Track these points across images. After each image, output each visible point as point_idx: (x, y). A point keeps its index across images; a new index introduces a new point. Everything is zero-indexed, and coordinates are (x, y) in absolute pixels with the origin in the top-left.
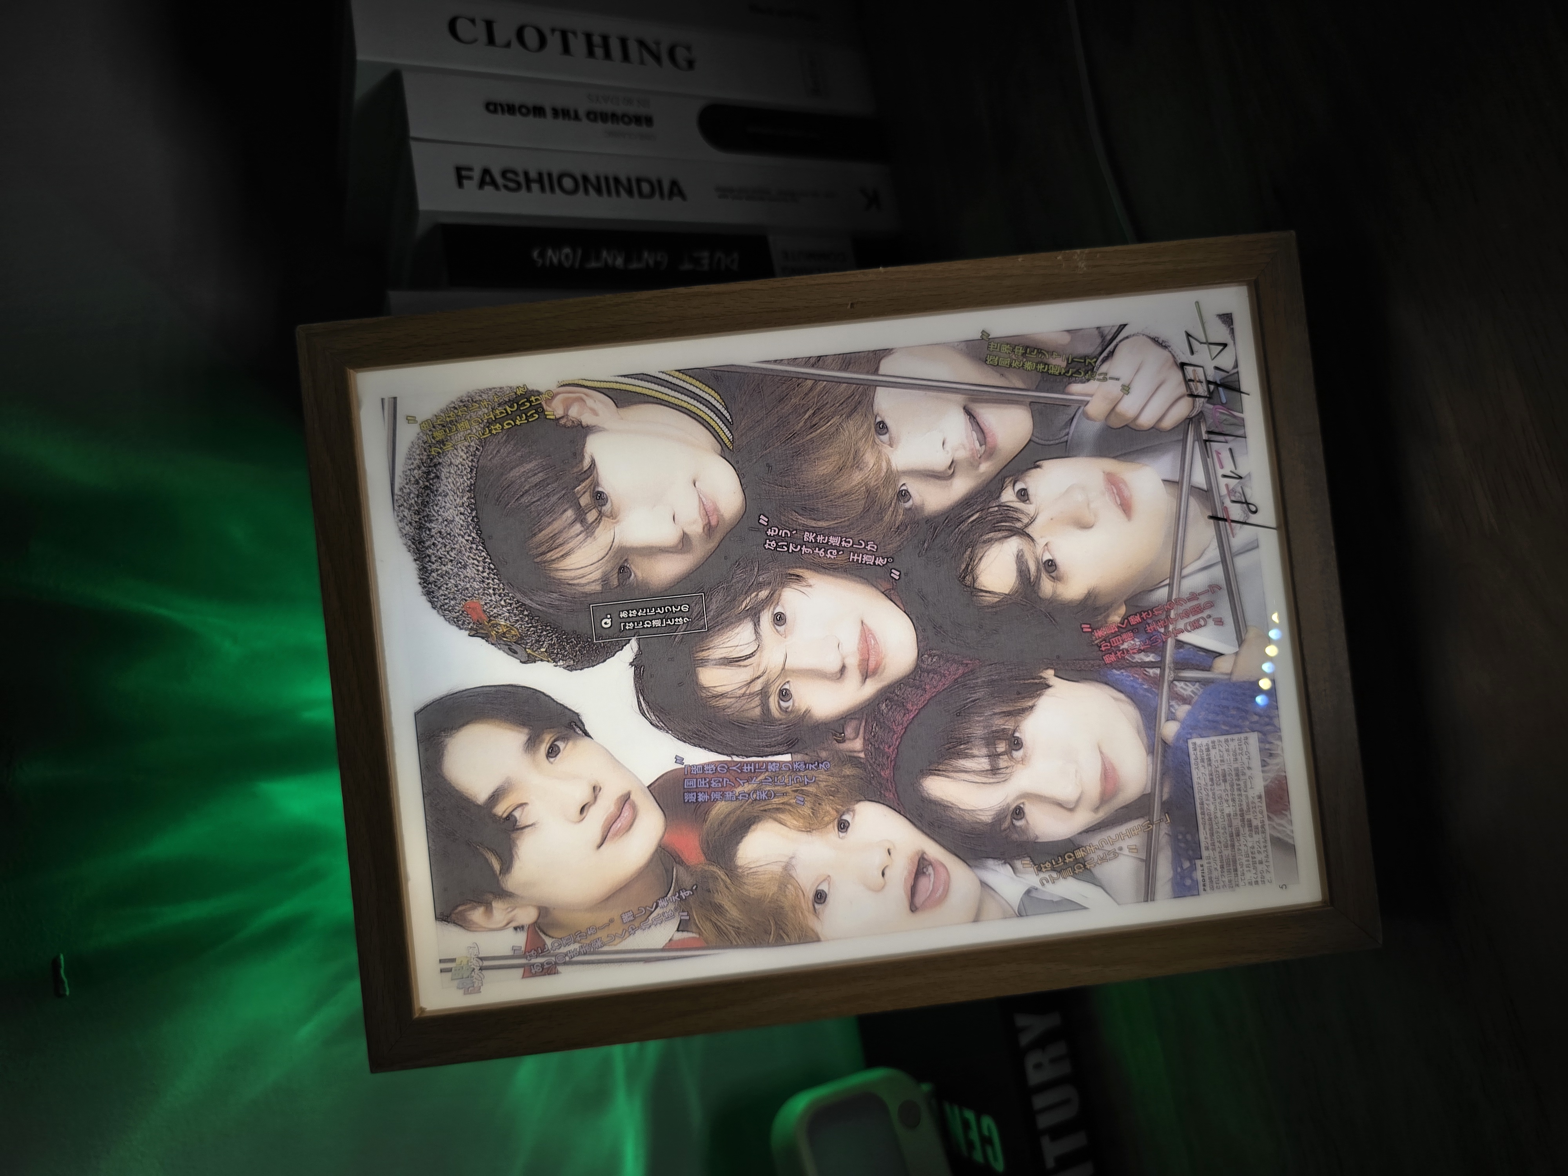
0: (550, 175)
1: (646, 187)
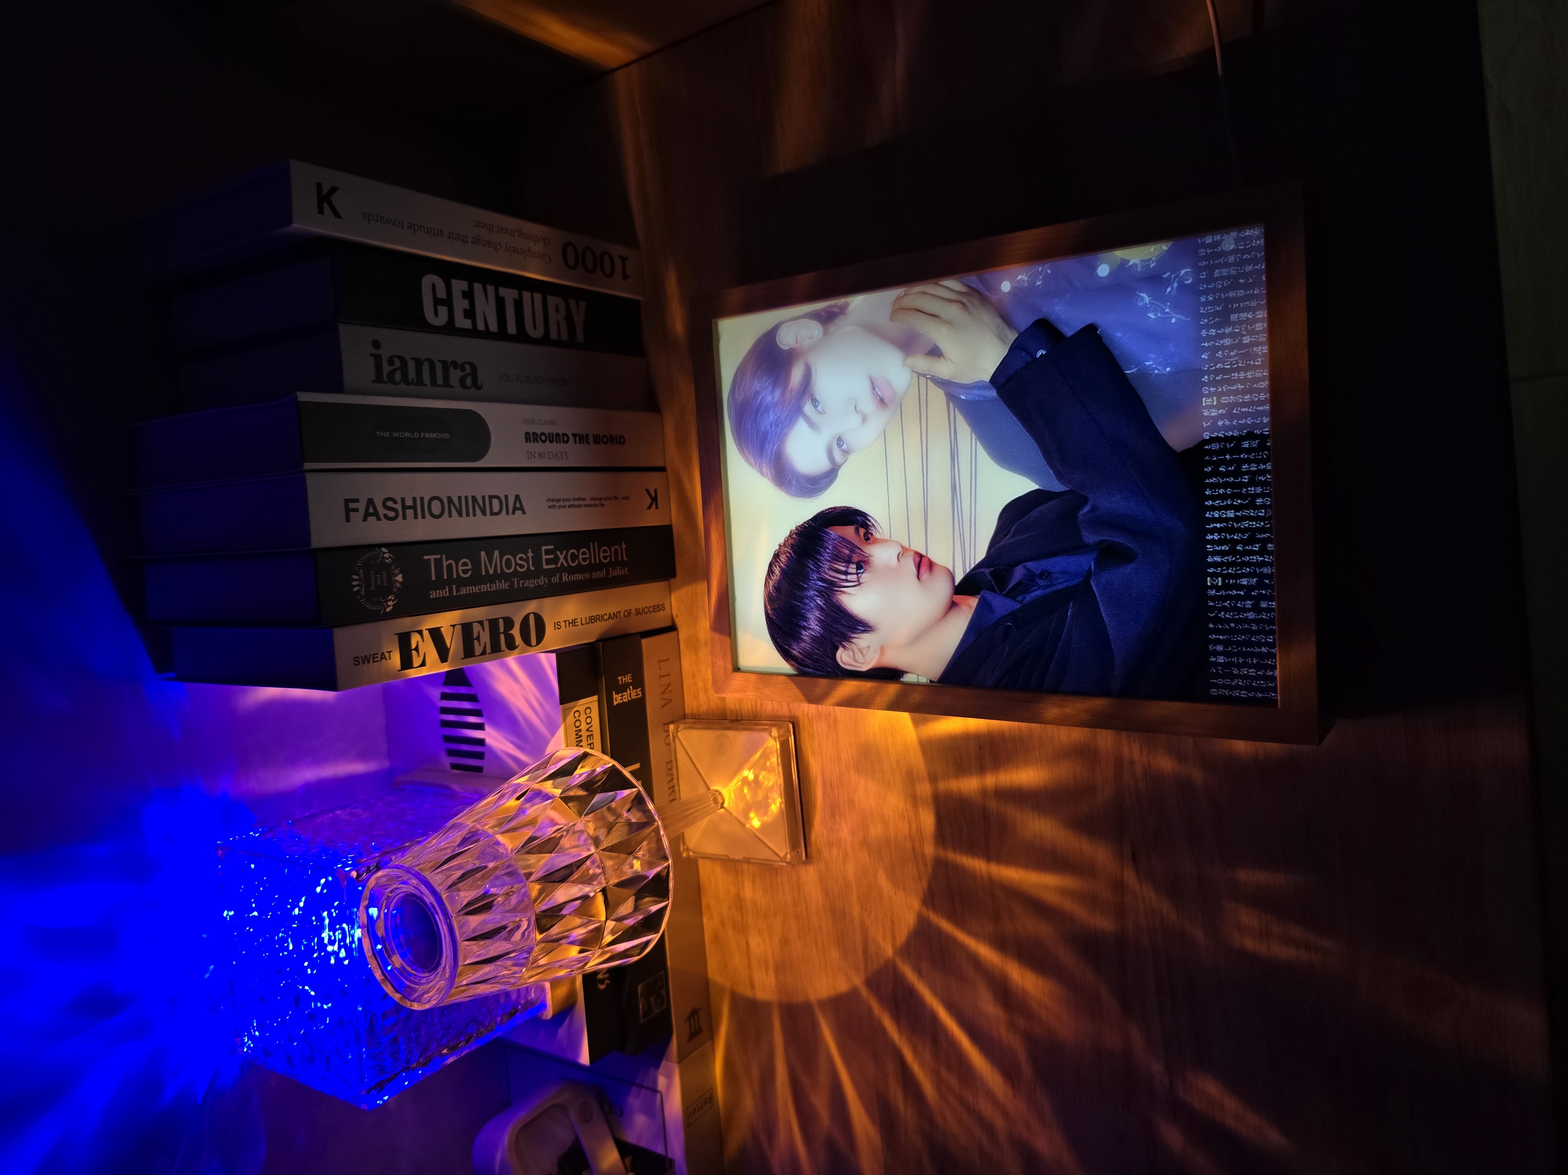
0: (422, 499)
1: (496, 505)
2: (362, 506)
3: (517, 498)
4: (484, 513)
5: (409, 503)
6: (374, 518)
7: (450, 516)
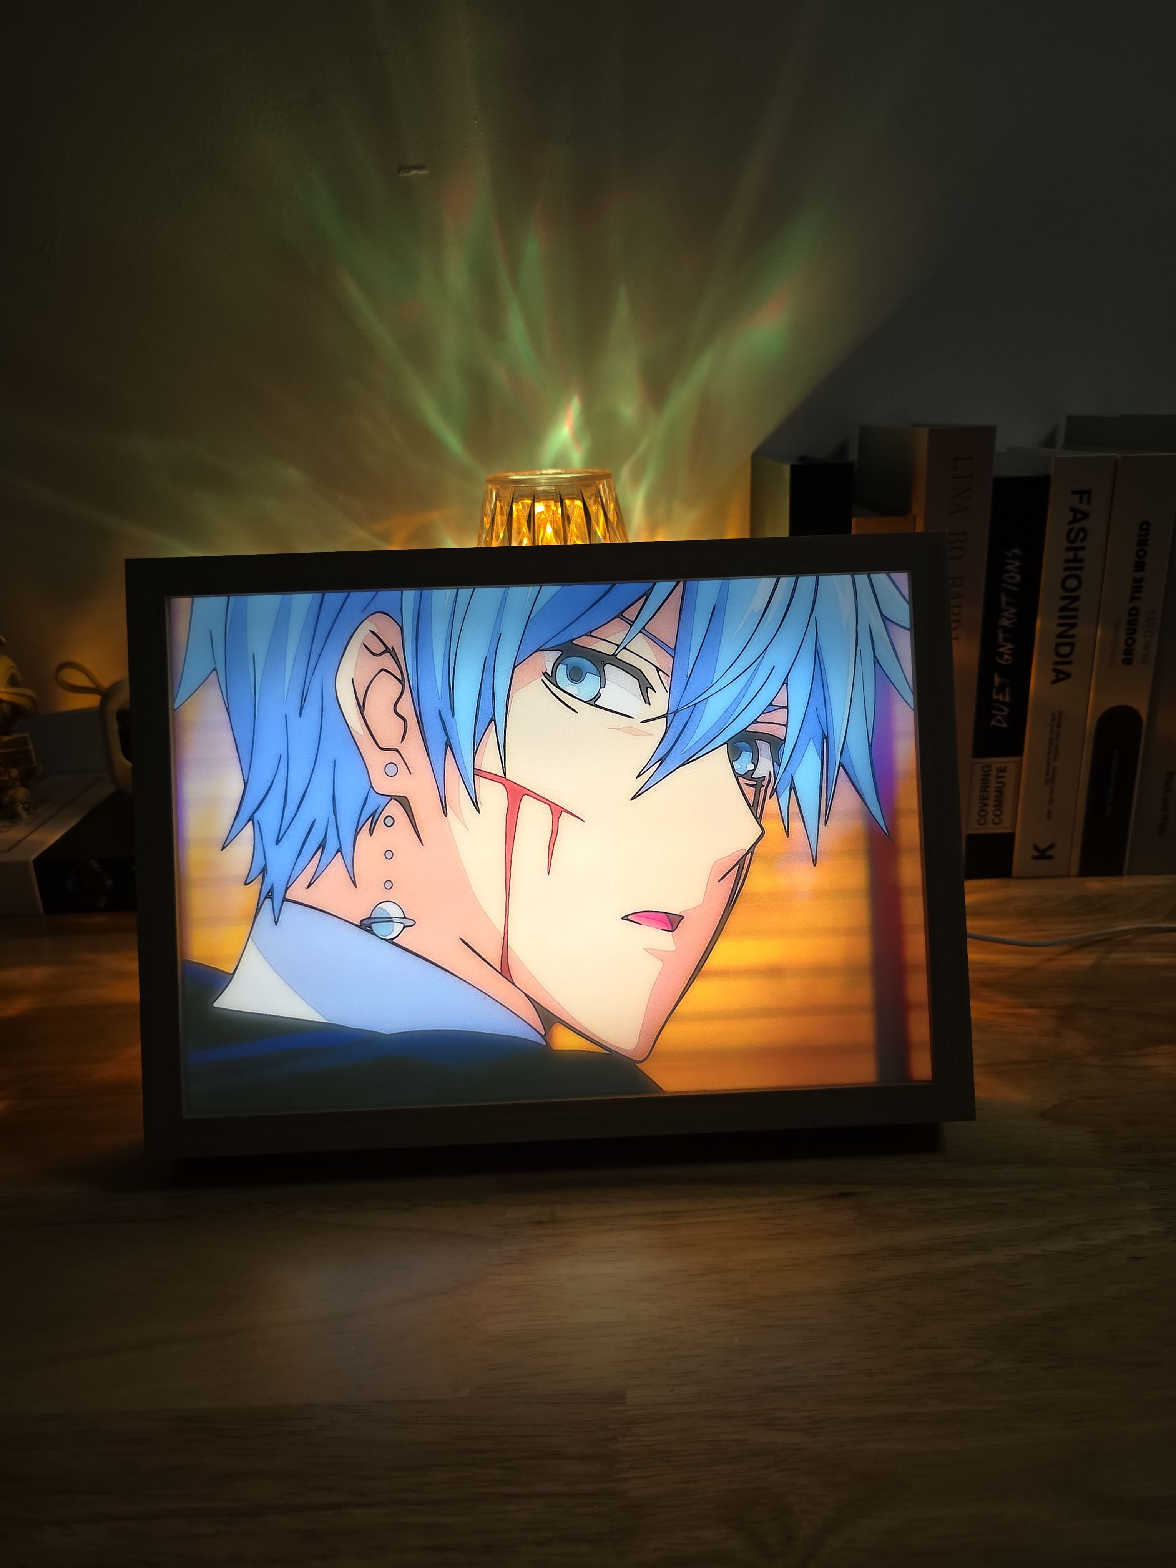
0: (1080, 568)
1: (1065, 650)
2: (1083, 507)
3: (1067, 676)
4: (1061, 636)
5: (1081, 555)
6: (1071, 519)
7: (1063, 598)
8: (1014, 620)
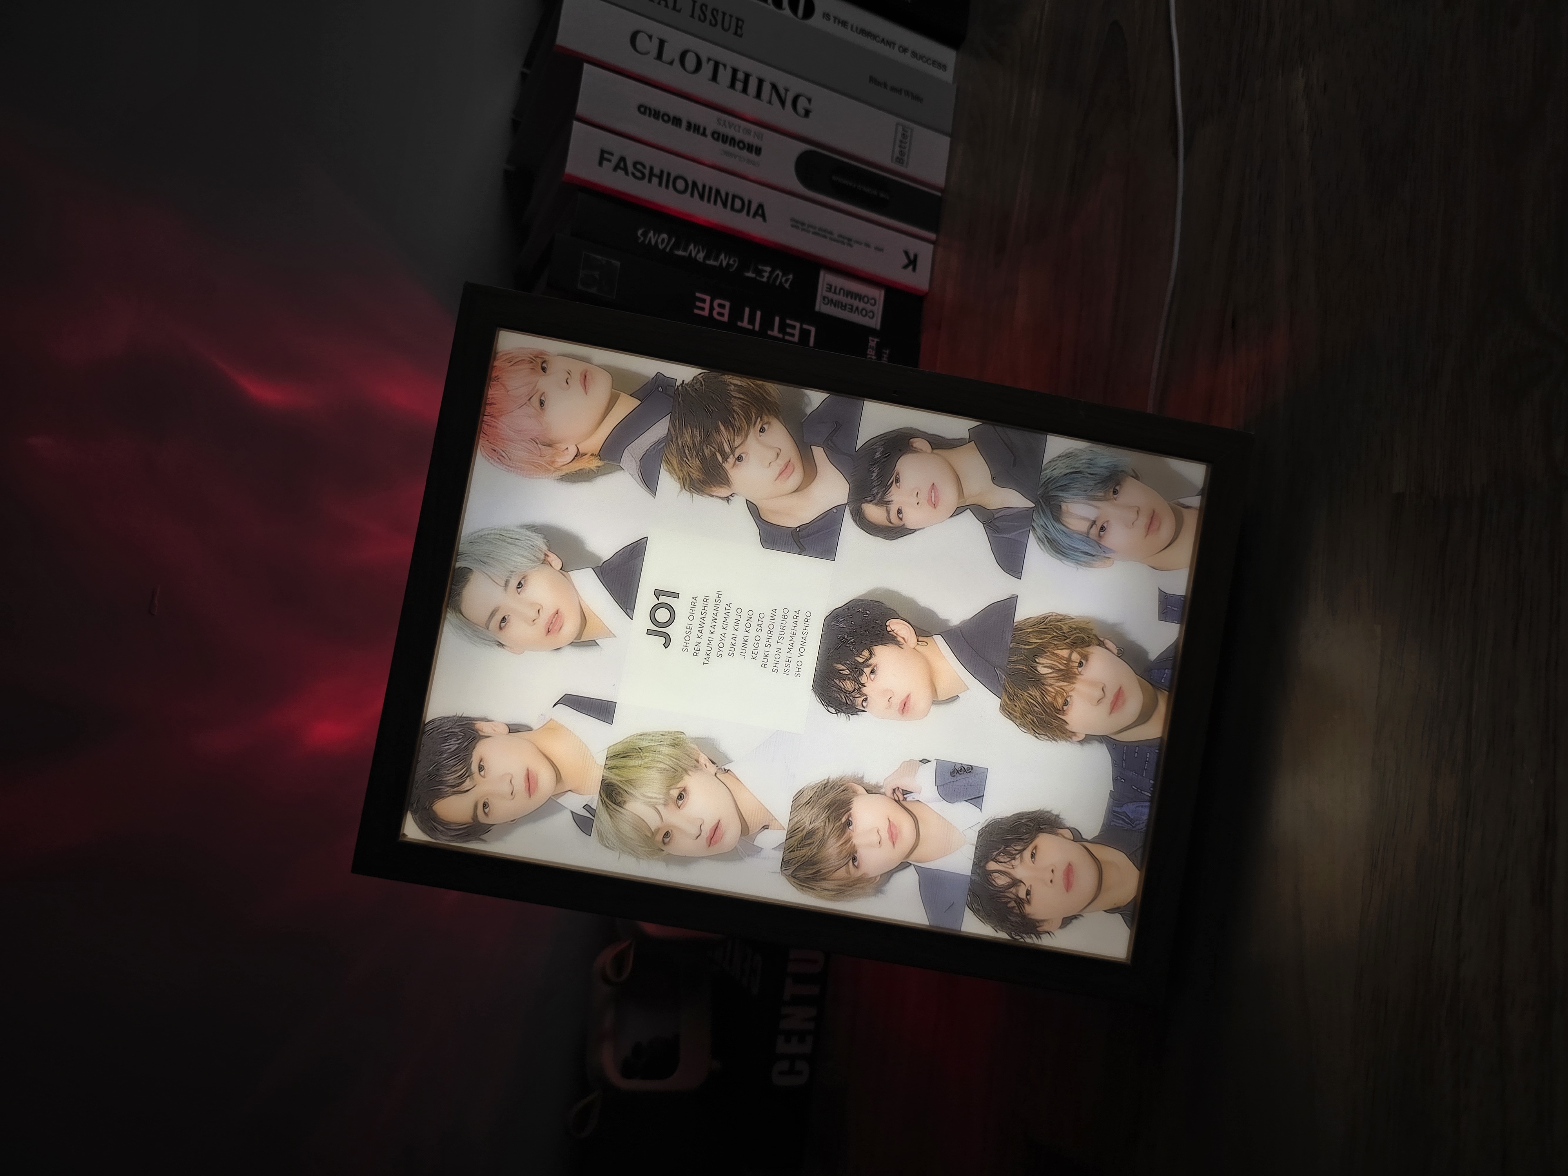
0: (669, 174)
1: (738, 204)
2: (615, 159)
3: (761, 206)
4: (725, 205)
5: (656, 171)
6: (623, 172)
7: (692, 195)
8: (700, 247)
